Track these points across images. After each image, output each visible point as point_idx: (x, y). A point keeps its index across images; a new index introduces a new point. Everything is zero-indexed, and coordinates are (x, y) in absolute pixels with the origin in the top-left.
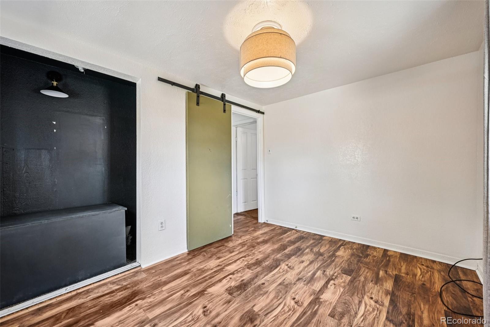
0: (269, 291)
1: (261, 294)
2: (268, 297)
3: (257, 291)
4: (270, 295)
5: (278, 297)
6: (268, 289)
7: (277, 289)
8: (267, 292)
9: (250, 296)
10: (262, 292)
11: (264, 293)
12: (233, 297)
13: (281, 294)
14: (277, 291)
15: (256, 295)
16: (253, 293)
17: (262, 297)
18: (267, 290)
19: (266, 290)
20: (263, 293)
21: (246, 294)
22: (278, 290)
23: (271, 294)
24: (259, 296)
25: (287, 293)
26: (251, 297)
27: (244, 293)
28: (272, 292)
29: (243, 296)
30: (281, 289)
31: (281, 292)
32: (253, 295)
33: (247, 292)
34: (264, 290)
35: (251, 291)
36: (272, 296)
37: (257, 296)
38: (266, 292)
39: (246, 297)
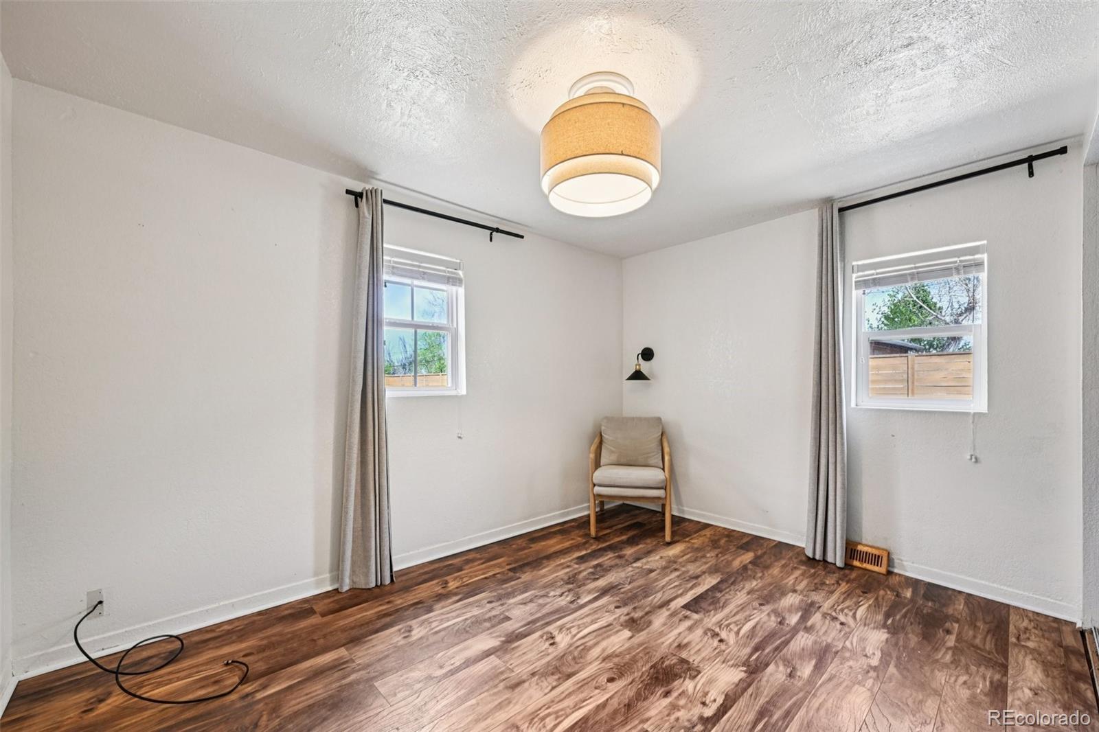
0: (599, 662)
1: (617, 656)
2: (604, 650)
3: (627, 663)
4: (600, 654)
5: (582, 650)
6: (601, 665)
7: (580, 665)
8: (604, 660)
9: (640, 655)
10: (616, 660)
11: (611, 658)
12: (675, 655)
13: (576, 654)
14: (582, 660)
15: (627, 656)
16: (634, 660)
17: (615, 651)
18: (603, 664)
19: (607, 663)
20: (613, 657)
21: (650, 658)
22: (578, 661)
23: (597, 656)
24: (621, 653)
25: (562, 654)
26: (638, 653)
27: (655, 660)
28: (594, 659)
29: (655, 656)
30: (572, 663)
31: (574, 658)
32: (635, 656)
33: (647, 662)
34: (610, 665)
35: (639, 665)
36: (596, 652)
37: (626, 653)
38: (606, 661)
39: (648, 653)
